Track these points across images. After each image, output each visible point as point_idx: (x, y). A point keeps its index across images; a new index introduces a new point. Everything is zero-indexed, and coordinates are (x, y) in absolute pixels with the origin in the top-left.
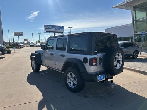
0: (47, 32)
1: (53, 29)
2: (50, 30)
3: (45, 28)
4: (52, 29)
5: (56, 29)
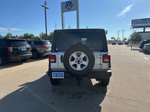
0: (134, 27)
1: (143, 23)
2: (138, 25)
3: (132, 23)
4: (141, 23)
5: (147, 23)
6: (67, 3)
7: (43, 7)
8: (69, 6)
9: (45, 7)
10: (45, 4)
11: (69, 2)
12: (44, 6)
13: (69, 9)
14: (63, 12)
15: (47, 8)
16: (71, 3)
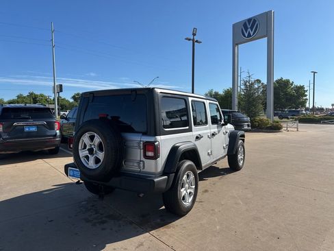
6: (245, 23)
7: (190, 40)
8: (249, 30)
9: (193, 40)
10: (194, 35)
11: (249, 20)
12: (192, 38)
13: (249, 35)
14: (237, 44)
15: (197, 41)
16: (255, 21)
